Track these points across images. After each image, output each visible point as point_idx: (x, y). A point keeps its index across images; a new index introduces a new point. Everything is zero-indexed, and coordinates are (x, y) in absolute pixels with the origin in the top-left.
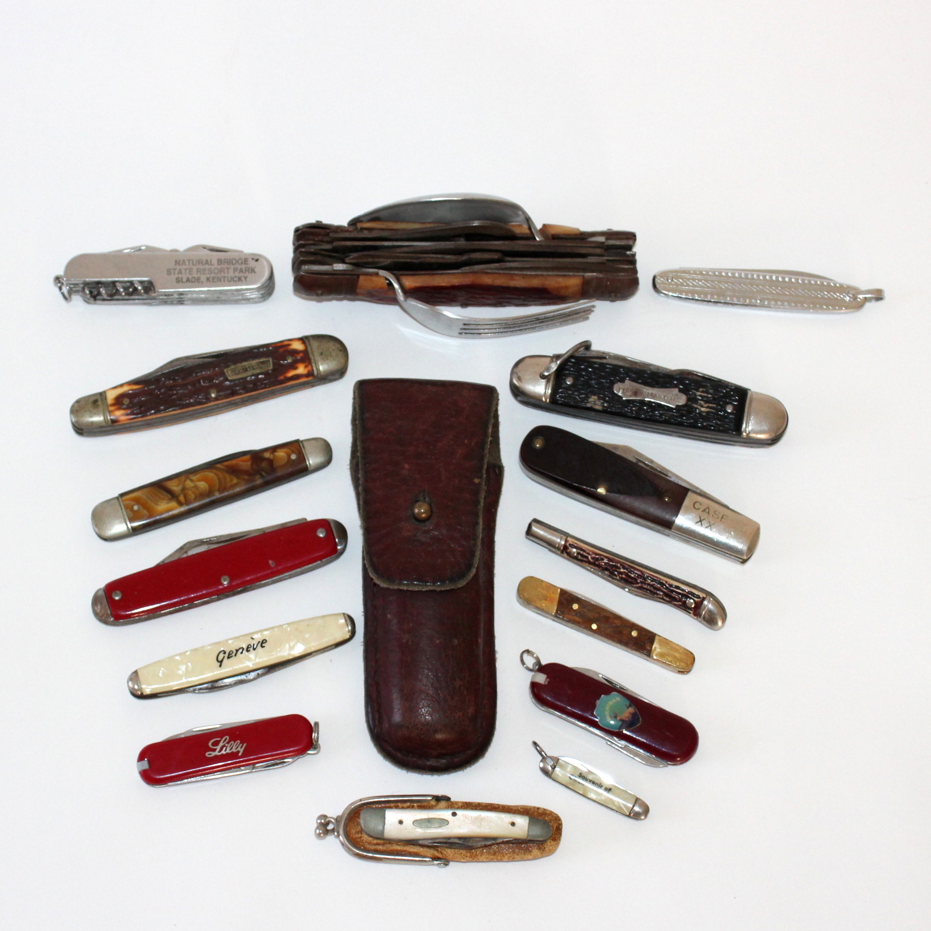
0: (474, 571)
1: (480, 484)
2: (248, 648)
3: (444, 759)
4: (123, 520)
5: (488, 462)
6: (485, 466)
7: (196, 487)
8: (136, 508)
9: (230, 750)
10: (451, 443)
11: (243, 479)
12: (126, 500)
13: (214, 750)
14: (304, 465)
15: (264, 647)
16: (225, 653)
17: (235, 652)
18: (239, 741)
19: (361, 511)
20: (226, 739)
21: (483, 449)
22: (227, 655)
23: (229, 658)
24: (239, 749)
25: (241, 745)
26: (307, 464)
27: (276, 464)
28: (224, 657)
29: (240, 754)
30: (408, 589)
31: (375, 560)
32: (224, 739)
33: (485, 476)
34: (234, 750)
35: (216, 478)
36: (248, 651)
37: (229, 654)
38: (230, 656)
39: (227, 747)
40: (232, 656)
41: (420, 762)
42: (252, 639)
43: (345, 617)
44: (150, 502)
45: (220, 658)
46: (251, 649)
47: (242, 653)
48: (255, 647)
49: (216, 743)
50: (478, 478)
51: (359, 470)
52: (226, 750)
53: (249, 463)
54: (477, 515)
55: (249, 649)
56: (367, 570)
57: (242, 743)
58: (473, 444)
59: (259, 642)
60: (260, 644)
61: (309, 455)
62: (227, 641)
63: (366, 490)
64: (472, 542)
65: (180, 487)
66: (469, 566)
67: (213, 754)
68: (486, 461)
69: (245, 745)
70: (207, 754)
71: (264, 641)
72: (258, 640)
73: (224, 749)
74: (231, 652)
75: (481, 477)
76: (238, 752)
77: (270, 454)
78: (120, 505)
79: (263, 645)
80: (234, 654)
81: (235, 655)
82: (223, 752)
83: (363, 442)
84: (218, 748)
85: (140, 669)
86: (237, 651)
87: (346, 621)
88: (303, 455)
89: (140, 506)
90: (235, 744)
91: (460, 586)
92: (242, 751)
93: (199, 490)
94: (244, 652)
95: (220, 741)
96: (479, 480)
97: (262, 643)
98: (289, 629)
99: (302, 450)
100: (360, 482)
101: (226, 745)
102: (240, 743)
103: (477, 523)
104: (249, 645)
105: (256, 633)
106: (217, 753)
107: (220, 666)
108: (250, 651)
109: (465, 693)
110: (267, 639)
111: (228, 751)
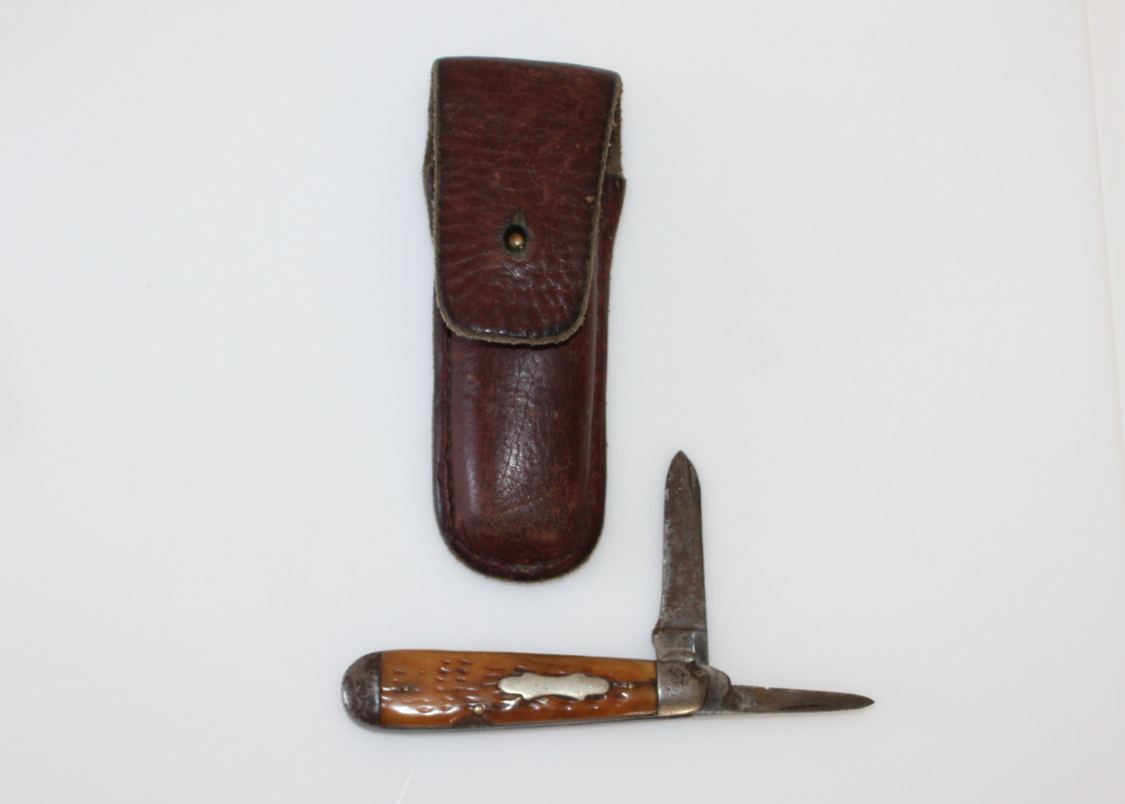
0: (581, 320)
1: (594, 203)
3: (535, 565)
5: (606, 176)
6: (602, 180)
10: (558, 147)
19: (434, 232)
21: (600, 158)
30: (494, 341)
31: (451, 298)
33: (601, 192)
41: (504, 568)
50: (591, 196)
51: (434, 178)
54: (588, 245)
56: (439, 312)
58: (586, 149)
63: (442, 205)
64: (580, 282)
66: (575, 315)
68: (603, 172)
75: (595, 194)
83: (441, 140)
91: (563, 340)
96: (593, 198)
100: (435, 193)
103: (587, 257)
109: (566, 482)
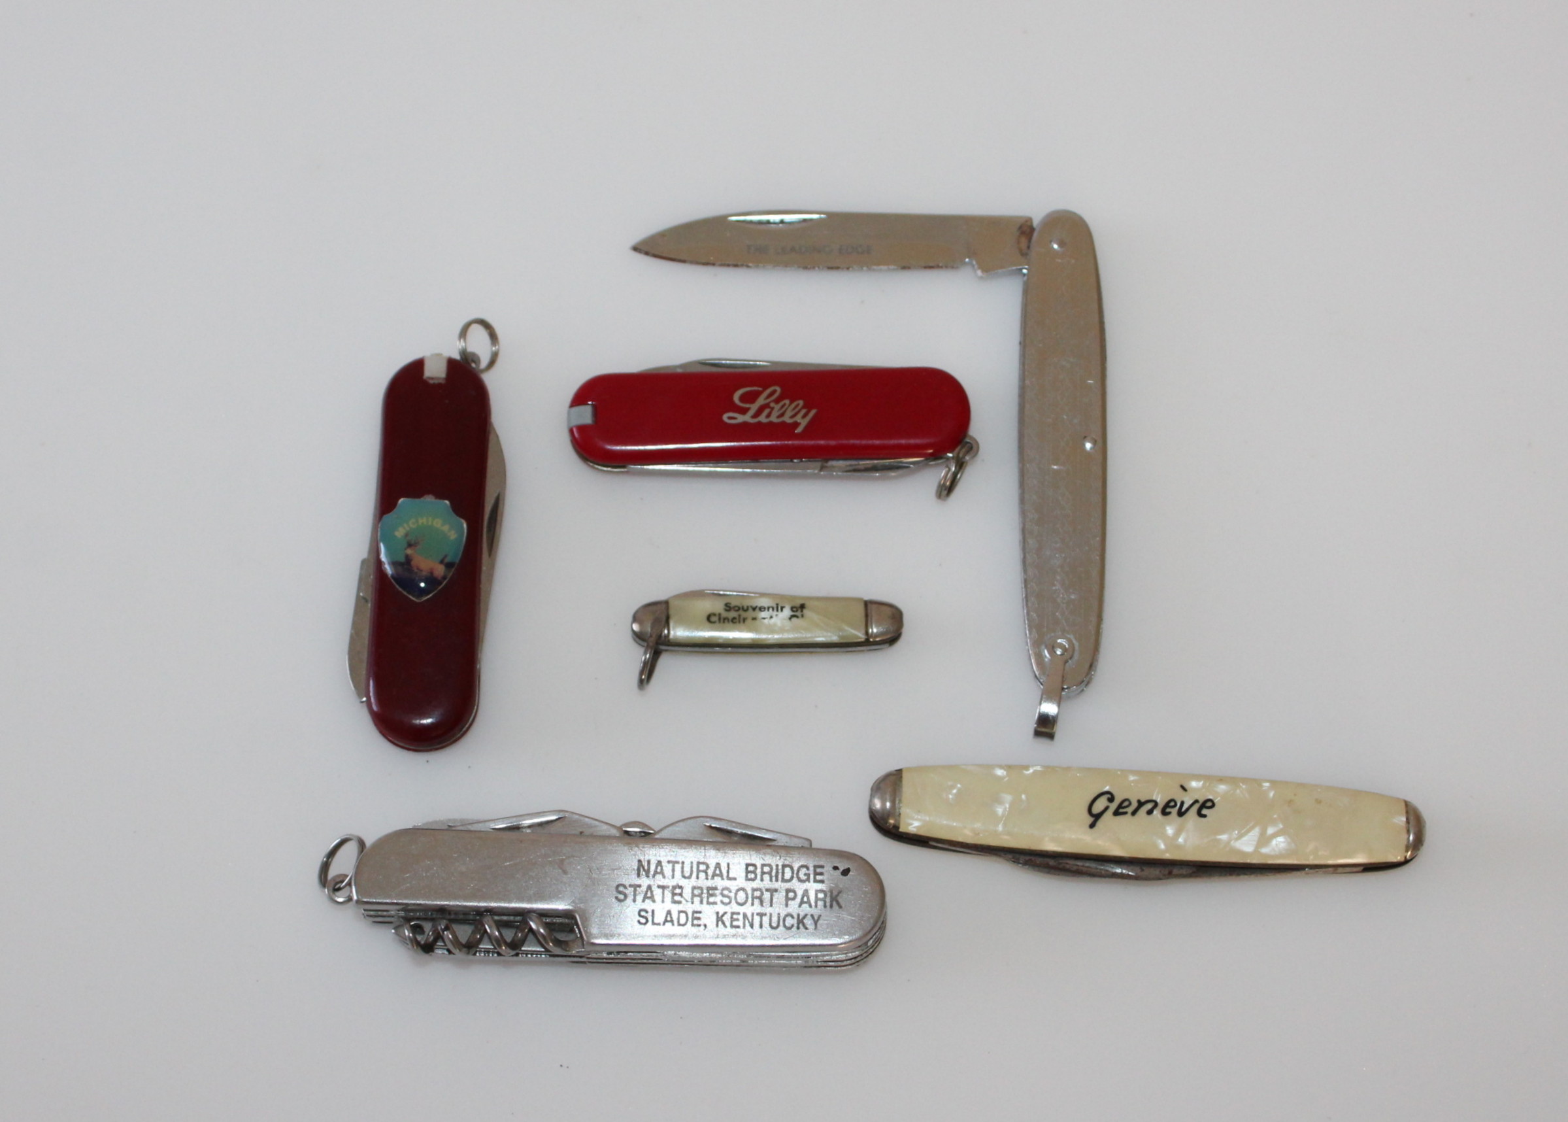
2: (1167, 805)
9: (779, 417)
13: (744, 411)
15: (1205, 816)
16: (1111, 800)
17: (1135, 805)
18: (801, 403)
20: (774, 392)
22: (1114, 806)
23: (1116, 813)
24: (798, 419)
25: (804, 411)
28: (1107, 808)
29: (798, 430)
32: (769, 391)
34: (787, 419)
36: (1164, 813)
37: (1120, 806)
38: (1121, 810)
39: (773, 409)
40: (1125, 813)
42: (1183, 788)
43: (1407, 812)
45: (1098, 807)
46: (1174, 811)
47: (1150, 812)
48: (1184, 809)
49: (750, 398)
52: (768, 416)
55: (1168, 810)
57: (808, 406)
59: (1196, 801)
60: (1197, 806)
62: (1125, 772)
67: (741, 418)
69: (813, 412)
70: (725, 417)
71: (1209, 804)
72: (1196, 797)
73: (767, 411)
74: (1126, 804)
76: (796, 425)
79: (1204, 812)
80: (1130, 810)
81: (1134, 813)
82: (762, 418)
84: (754, 408)
85: (909, 769)
86: (1141, 804)
87: (1408, 821)
90: (793, 405)
92: (804, 423)
94: (1155, 812)
95: (757, 394)
97: (1203, 806)
98: (1271, 794)
101: (772, 405)
102: (804, 407)
104: (1170, 801)
105: (1197, 777)
106: (747, 418)
107: (1092, 826)
108: (1170, 813)
110: (1215, 801)
111: (774, 419)
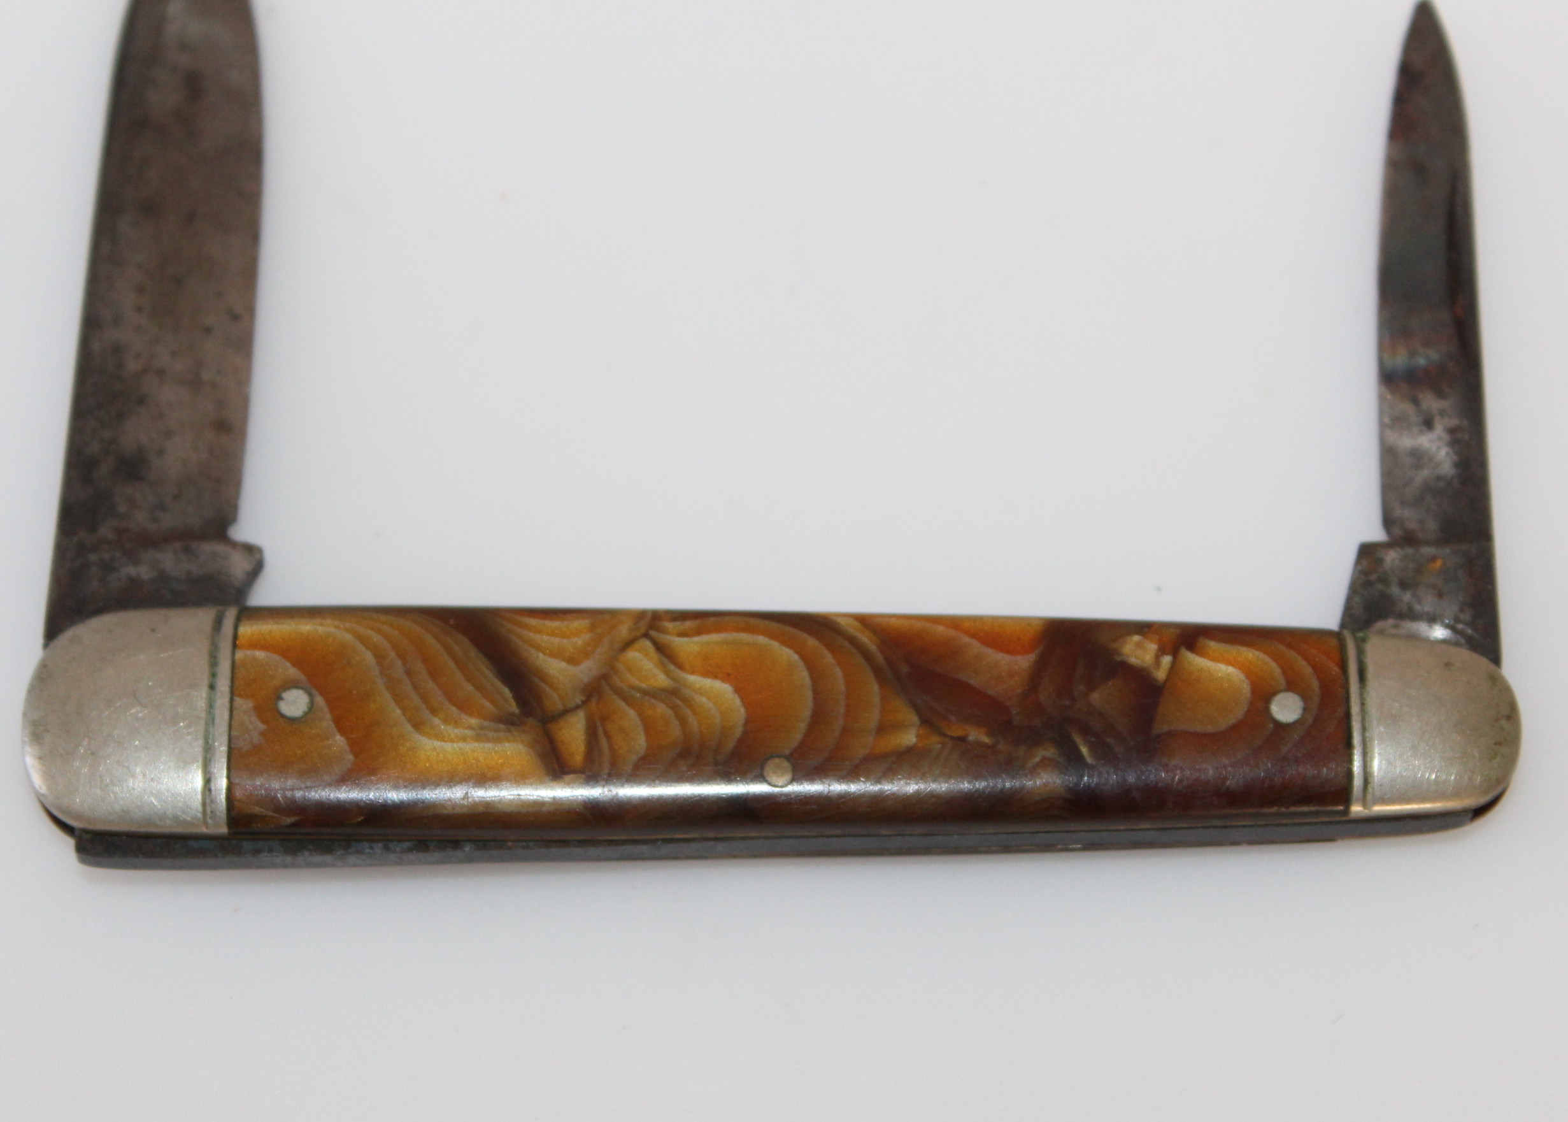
4: (198, 748)
7: (674, 695)
8: (295, 703)
11: (962, 739)
12: (258, 644)
14: (1328, 771)
26: (1349, 774)
27: (1170, 718)
35: (803, 676)
44: (385, 699)
53: (1024, 662)
61: (1377, 729)
65: (586, 670)
77: (1162, 651)
78: (214, 662)
88: (1348, 716)
89: (320, 701)
93: (683, 721)
99: (1346, 685)
